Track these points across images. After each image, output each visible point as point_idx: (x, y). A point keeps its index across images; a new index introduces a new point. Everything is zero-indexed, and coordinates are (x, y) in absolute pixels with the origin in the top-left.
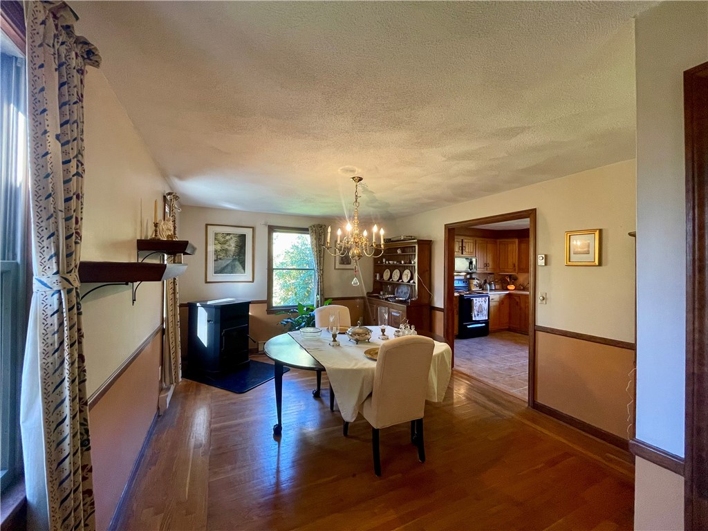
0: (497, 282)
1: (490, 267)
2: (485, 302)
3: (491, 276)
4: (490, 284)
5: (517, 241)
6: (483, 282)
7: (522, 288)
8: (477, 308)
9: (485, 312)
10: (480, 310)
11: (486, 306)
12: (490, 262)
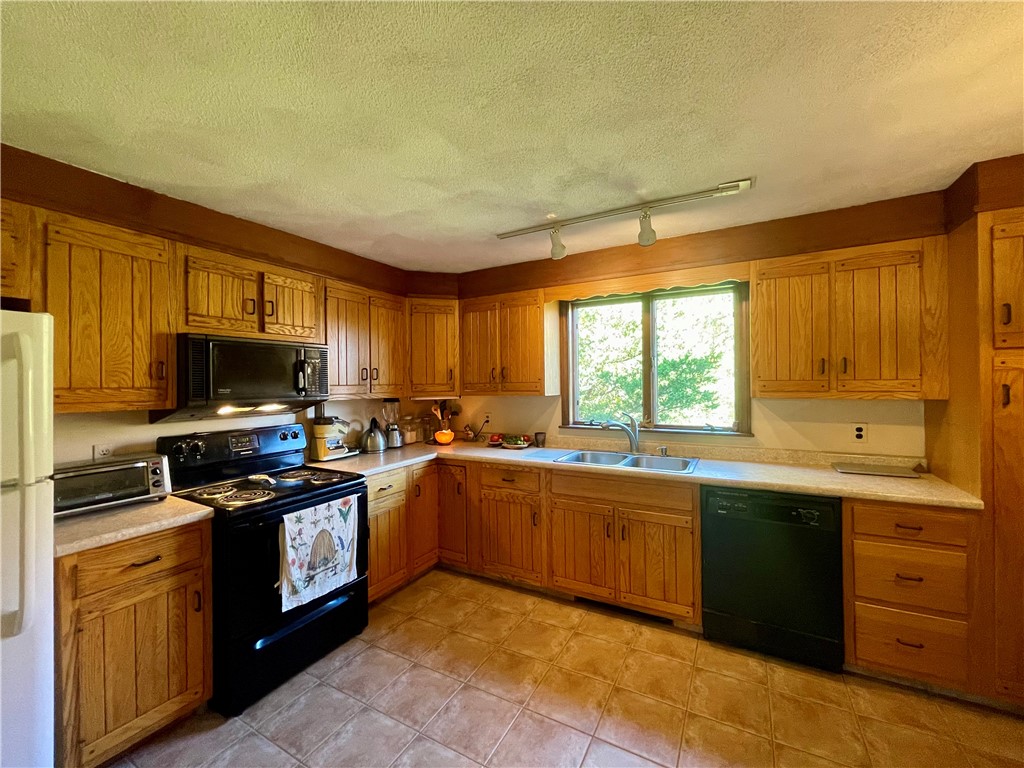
0: (410, 422)
1: (383, 379)
2: (344, 516)
3: (389, 406)
4: (387, 434)
5: (456, 304)
6: (367, 426)
7: (471, 435)
8: (305, 553)
9: (348, 556)
10: (323, 552)
11: (349, 530)
12: (382, 362)
